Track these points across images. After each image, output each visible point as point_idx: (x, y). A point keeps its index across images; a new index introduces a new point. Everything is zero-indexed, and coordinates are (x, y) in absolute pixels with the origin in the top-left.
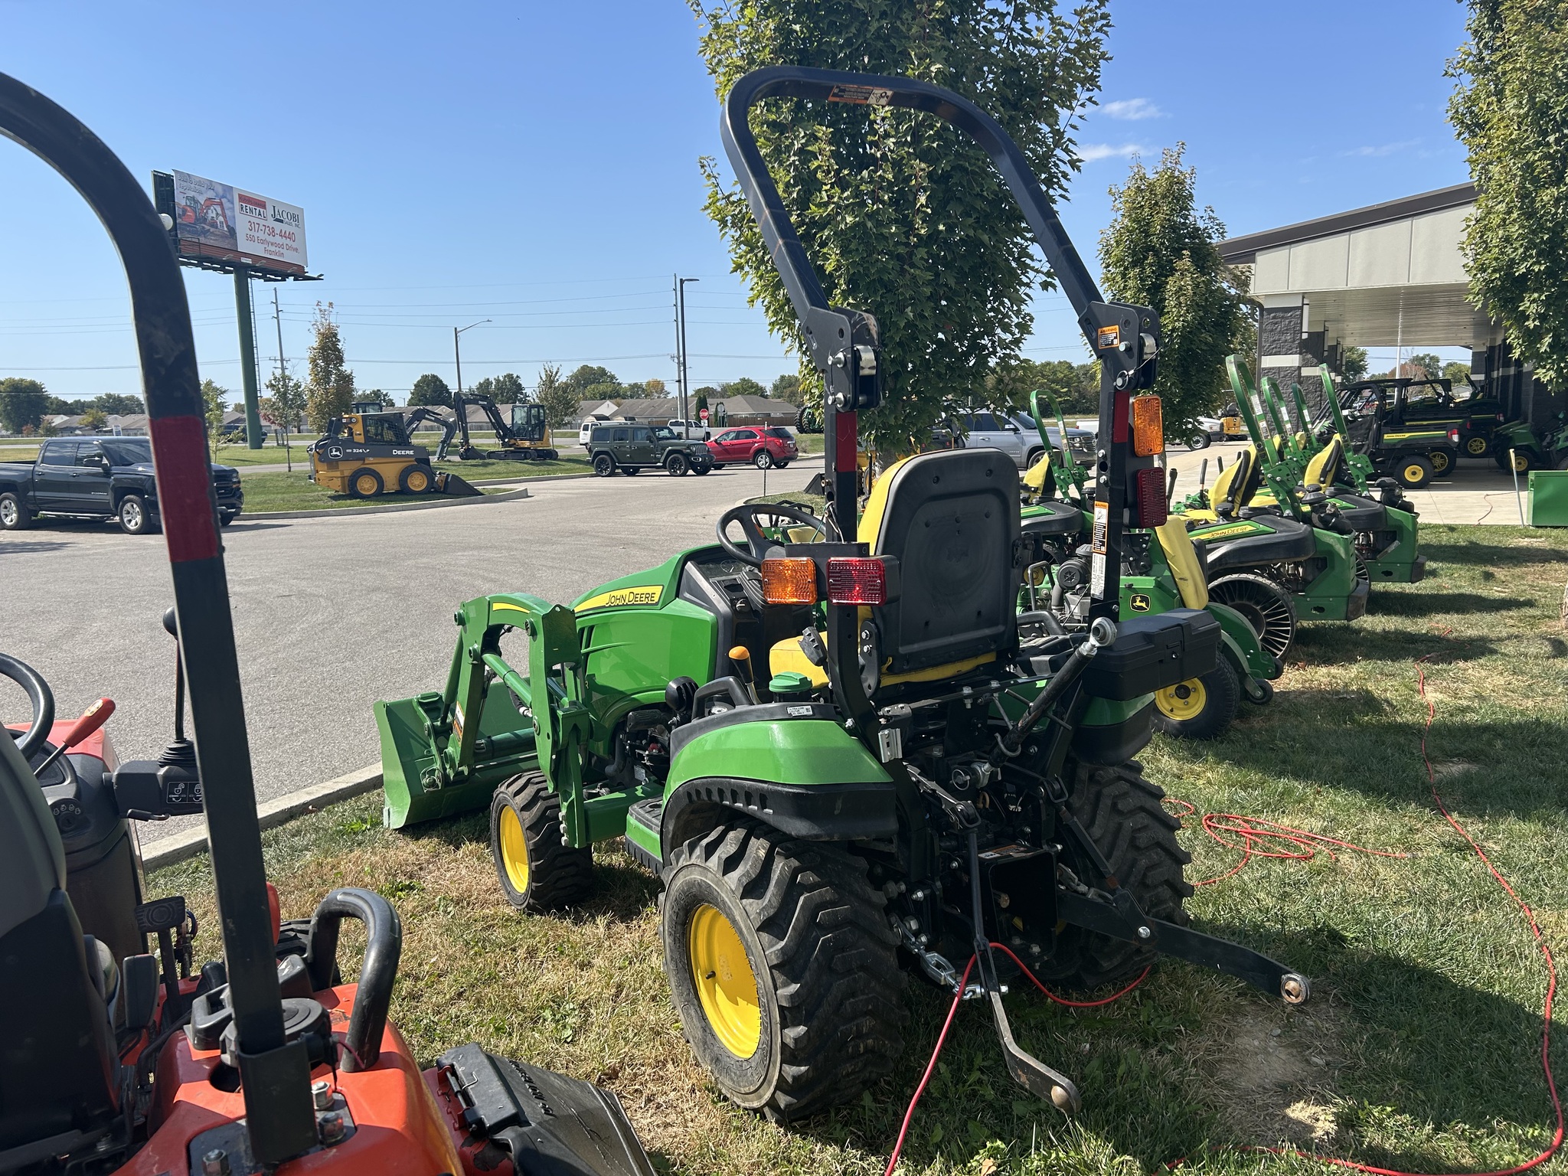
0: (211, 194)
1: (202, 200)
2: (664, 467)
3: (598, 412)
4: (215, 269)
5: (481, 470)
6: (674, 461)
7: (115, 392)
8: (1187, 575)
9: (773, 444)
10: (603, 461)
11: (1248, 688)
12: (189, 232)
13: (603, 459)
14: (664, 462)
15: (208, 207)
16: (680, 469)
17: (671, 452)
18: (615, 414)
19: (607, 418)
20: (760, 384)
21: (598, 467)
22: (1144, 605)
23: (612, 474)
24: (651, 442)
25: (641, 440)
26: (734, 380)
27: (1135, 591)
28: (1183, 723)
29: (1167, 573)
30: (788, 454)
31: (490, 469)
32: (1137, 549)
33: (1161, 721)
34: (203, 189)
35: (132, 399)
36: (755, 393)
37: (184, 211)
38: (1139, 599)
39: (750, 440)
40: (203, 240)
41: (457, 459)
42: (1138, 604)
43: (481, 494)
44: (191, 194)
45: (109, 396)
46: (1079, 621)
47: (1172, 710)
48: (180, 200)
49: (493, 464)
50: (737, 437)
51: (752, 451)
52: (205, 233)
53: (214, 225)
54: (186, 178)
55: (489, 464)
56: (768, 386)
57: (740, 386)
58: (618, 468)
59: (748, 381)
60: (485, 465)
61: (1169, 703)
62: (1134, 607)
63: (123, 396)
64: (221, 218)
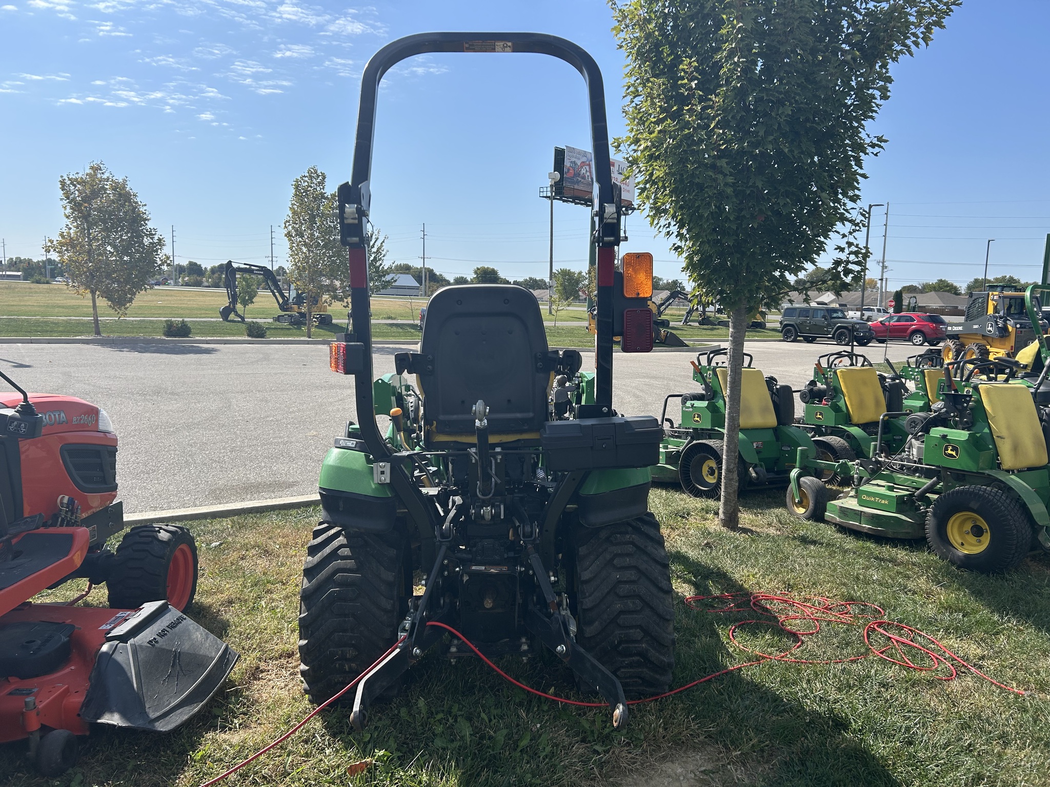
0: (584, 159)
1: (579, 163)
2: (833, 338)
3: (818, 300)
4: (582, 204)
5: (709, 332)
6: (842, 334)
7: (533, 276)
8: (1004, 433)
9: (929, 327)
10: (789, 331)
11: (1040, 538)
12: (569, 182)
13: (789, 329)
14: (834, 335)
15: (582, 167)
16: (844, 340)
17: (839, 328)
18: (831, 302)
19: (826, 304)
20: (955, 284)
21: (785, 334)
22: (954, 453)
23: (794, 341)
24: (826, 319)
25: (819, 319)
26: (933, 280)
27: (948, 441)
28: (967, 556)
29: (986, 430)
30: (940, 336)
31: (715, 332)
32: (959, 407)
33: (949, 551)
34: (580, 156)
35: (542, 281)
36: (948, 291)
37: (569, 170)
38: (950, 448)
39: (909, 323)
40: (576, 187)
41: (697, 324)
42: (949, 452)
43: (687, 346)
44: (573, 160)
45: (531, 279)
46: (915, 462)
47: (962, 544)
48: (567, 163)
49: (718, 329)
50: (897, 321)
51: (909, 331)
52: (578, 182)
53: (584, 178)
54: (572, 150)
55: (715, 329)
56: (963, 287)
57: (937, 285)
58: (800, 336)
59: (944, 281)
60: (712, 329)
61: (962, 538)
62: (945, 453)
63: (538, 279)
64: (588, 174)
